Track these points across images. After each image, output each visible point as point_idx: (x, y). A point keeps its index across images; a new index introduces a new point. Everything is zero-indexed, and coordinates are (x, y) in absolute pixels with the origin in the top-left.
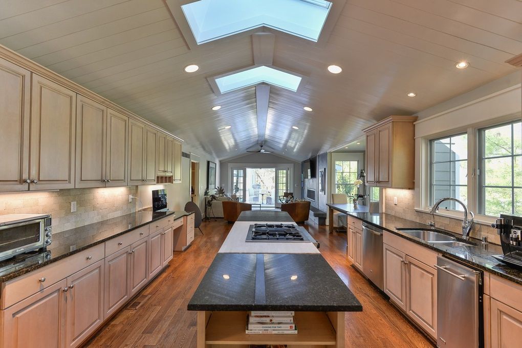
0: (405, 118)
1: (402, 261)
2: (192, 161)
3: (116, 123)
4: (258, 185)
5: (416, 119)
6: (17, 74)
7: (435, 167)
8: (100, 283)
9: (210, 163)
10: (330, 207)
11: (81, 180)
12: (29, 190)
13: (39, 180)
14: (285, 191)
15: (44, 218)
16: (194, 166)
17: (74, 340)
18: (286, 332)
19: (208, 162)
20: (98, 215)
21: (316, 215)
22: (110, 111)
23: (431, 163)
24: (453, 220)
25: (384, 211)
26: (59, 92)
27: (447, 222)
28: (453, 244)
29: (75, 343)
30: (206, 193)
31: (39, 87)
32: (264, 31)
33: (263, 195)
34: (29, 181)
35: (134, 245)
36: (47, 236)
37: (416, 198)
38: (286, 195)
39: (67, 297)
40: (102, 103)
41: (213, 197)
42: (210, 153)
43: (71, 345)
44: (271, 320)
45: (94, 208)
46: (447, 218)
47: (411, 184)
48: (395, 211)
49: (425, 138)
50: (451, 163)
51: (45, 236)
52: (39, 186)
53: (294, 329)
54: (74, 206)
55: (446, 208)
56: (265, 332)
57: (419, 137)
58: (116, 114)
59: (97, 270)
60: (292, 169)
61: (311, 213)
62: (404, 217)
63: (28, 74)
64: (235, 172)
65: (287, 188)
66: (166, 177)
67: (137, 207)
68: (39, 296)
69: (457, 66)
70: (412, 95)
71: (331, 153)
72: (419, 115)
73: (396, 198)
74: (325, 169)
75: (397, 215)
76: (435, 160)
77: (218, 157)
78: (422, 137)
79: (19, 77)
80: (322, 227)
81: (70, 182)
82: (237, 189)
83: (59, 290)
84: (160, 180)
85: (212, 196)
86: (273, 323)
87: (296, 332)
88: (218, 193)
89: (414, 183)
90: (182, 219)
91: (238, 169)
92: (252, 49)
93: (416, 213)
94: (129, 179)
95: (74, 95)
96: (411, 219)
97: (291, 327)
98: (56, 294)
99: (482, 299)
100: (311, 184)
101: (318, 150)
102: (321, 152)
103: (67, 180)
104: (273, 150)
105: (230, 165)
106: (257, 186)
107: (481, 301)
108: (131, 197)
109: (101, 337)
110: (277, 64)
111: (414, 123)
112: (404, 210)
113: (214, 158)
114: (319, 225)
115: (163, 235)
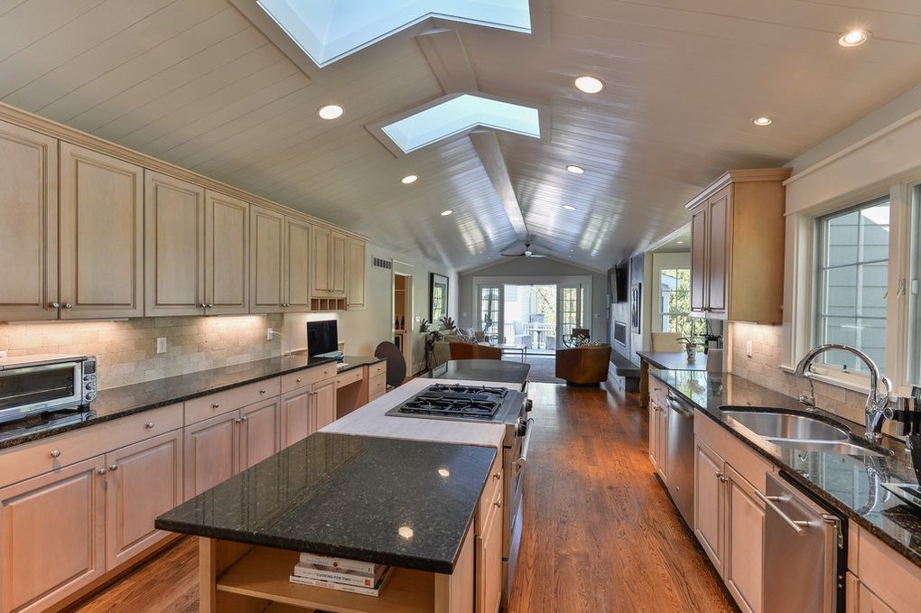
0: (761, 173)
1: (718, 476)
2: (396, 273)
3: (224, 213)
4: (539, 315)
5: (788, 173)
6: (34, 145)
7: (828, 276)
8: (175, 466)
9: (435, 276)
10: (642, 358)
11: (157, 304)
12: (59, 318)
13: (77, 304)
14: (575, 327)
15: (81, 361)
16: (401, 283)
17: (123, 549)
18: (358, 590)
19: (432, 276)
20: (207, 359)
21: (620, 373)
22: (210, 194)
23: (819, 269)
24: (853, 394)
25: (730, 369)
26: (110, 169)
27: (841, 397)
28: (835, 449)
29: (125, 555)
30: (423, 328)
31: (74, 162)
32: (435, 28)
33: (539, 332)
34: (56, 305)
35: (247, 410)
36: (88, 388)
37: (786, 343)
38: (576, 333)
39: (106, 483)
40: (196, 181)
41: (436, 335)
42: (438, 260)
43: (118, 556)
44: (336, 565)
45: (200, 348)
46: (841, 390)
47: (775, 314)
48: (749, 371)
49: (805, 214)
50: (861, 267)
51: (84, 389)
52: (77, 314)
53: (372, 585)
54: (161, 346)
55: (845, 367)
56: (322, 584)
57: (793, 213)
58: (224, 198)
59: (169, 445)
60: (589, 287)
61: (612, 367)
62: (763, 384)
63: (52, 143)
64: (485, 293)
65: (578, 320)
66: (332, 301)
67: (282, 348)
68: (52, 477)
69: (841, 42)
70: (763, 121)
71: (651, 253)
72: (794, 164)
73: (749, 342)
74: (640, 284)
75: (752, 379)
76: (828, 260)
77: (455, 265)
78: (798, 213)
79: (38, 148)
80: (631, 395)
81: (135, 307)
82: (489, 322)
83: (91, 471)
84: (318, 305)
85: (435, 333)
86: (338, 570)
87: (376, 593)
88: (444, 327)
89: (781, 311)
90: (360, 371)
91: (491, 286)
92: (430, 65)
93: (784, 375)
94: (253, 304)
95: (139, 171)
96: (774, 389)
97: (367, 582)
98: (86, 477)
99: (843, 582)
100: (621, 313)
101: (632, 250)
102: (636, 253)
103: (129, 305)
104: (550, 252)
105: (476, 280)
106: (540, 317)
107: (840, 586)
108: (270, 331)
109: (179, 549)
110: (484, 89)
111: (784, 183)
112: (763, 368)
113: (445, 268)
114: (626, 391)
115: (312, 395)
